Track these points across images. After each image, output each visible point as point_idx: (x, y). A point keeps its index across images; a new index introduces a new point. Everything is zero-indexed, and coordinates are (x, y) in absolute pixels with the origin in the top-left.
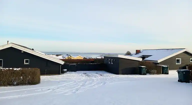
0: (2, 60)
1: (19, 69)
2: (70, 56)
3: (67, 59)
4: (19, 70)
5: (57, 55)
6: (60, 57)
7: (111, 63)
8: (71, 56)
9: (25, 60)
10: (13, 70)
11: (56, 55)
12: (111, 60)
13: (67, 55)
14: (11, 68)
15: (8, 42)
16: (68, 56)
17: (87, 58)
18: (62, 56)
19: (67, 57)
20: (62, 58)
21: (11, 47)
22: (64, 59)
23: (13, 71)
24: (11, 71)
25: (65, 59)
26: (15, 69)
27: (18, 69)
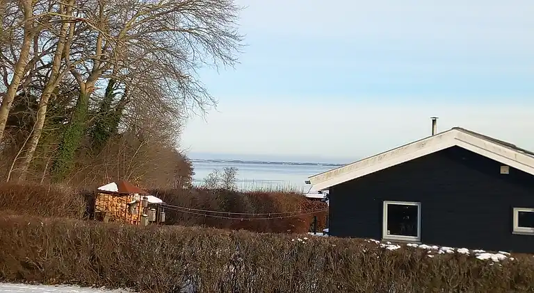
0: (416, 207)
1: (501, 256)
4: (501, 261)
9: (516, 212)
10: (472, 257)
14: (464, 251)
15: (434, 121)
21: (456, 147)
23: (475, 266)
24: (467, 265)
26: (483, 256)
27: (496, 257)
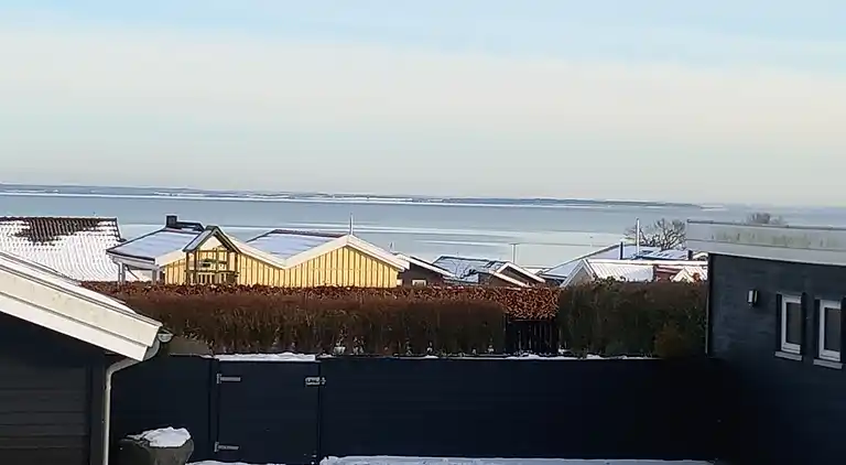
2: (213, 243)
3: (176, 277)
5: (42, 230)
6: (86, 254)
7: (810, 350)
8: (229, 248)
11: (17, 227)
12: (809, 310)
13: (173, 224)
16: (186, 238)
17: (452, 273)
18: (112, 242)
19: (171, 259)
20: (109, 272)
22: (130, 277)
25: (144, 277)
